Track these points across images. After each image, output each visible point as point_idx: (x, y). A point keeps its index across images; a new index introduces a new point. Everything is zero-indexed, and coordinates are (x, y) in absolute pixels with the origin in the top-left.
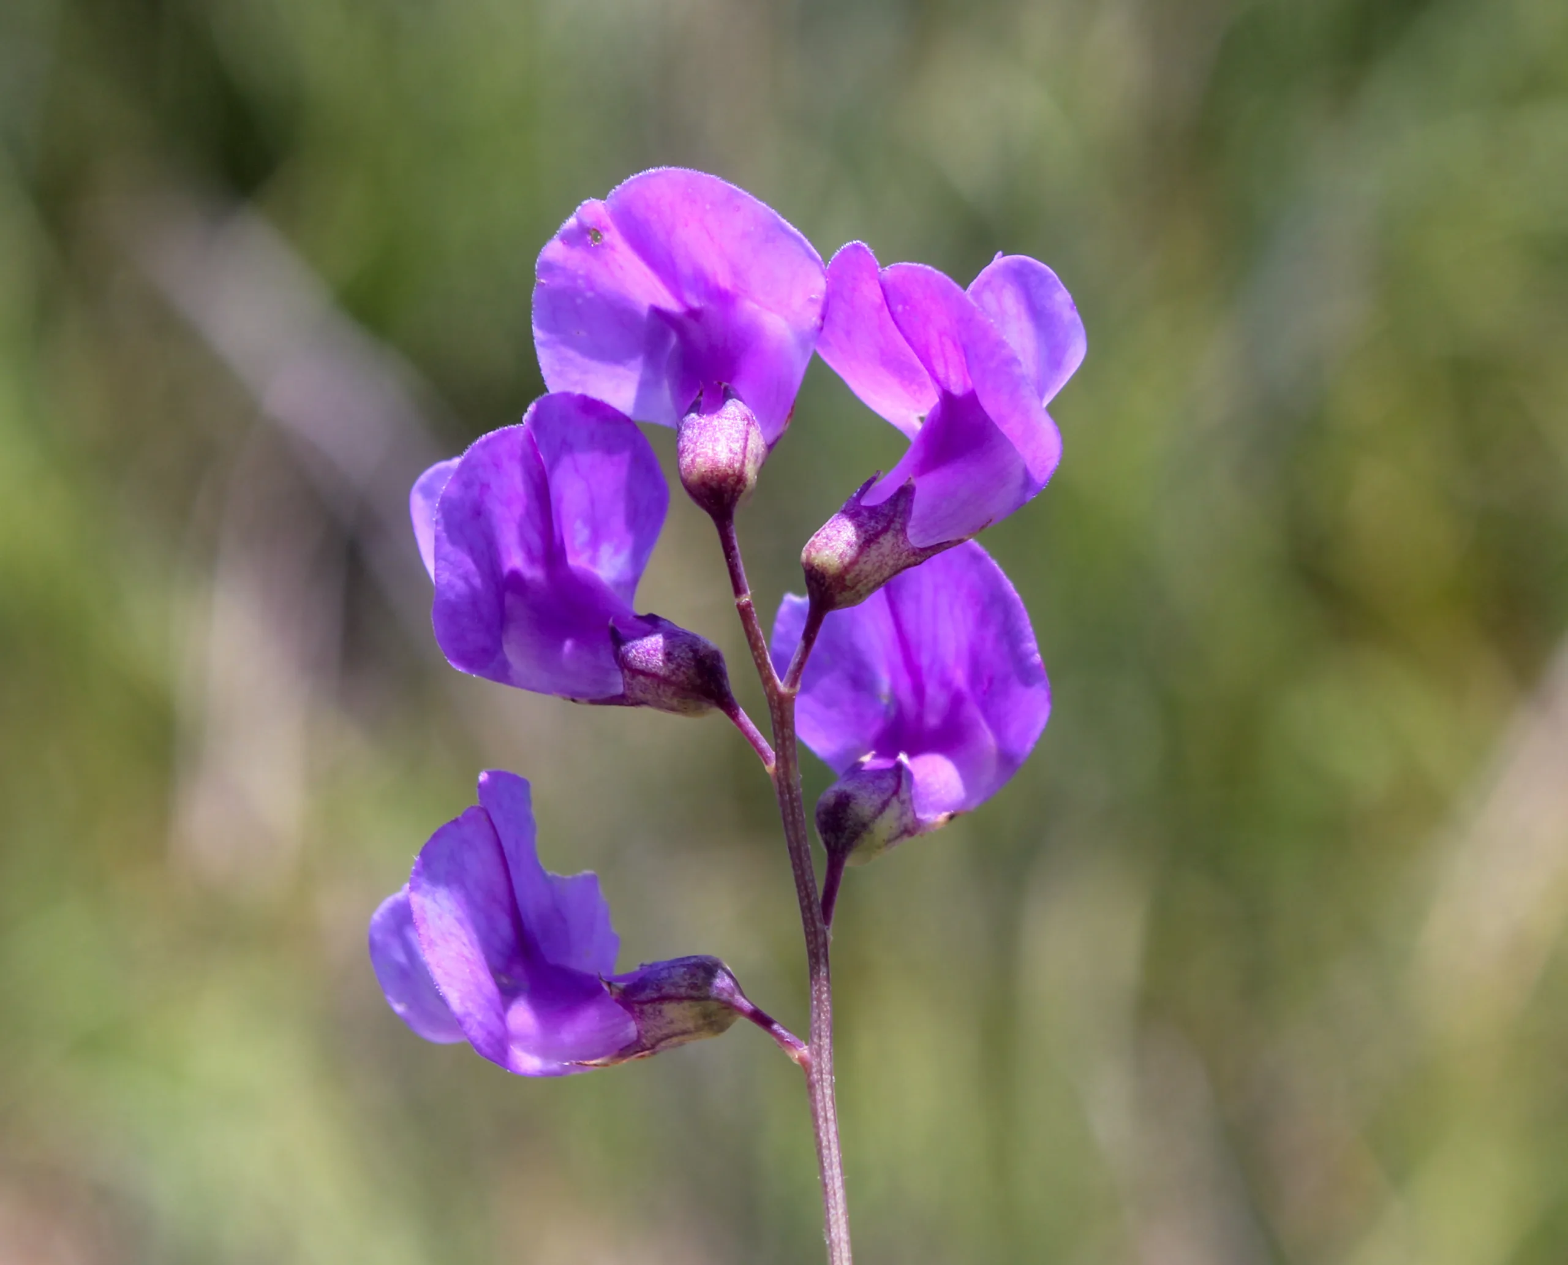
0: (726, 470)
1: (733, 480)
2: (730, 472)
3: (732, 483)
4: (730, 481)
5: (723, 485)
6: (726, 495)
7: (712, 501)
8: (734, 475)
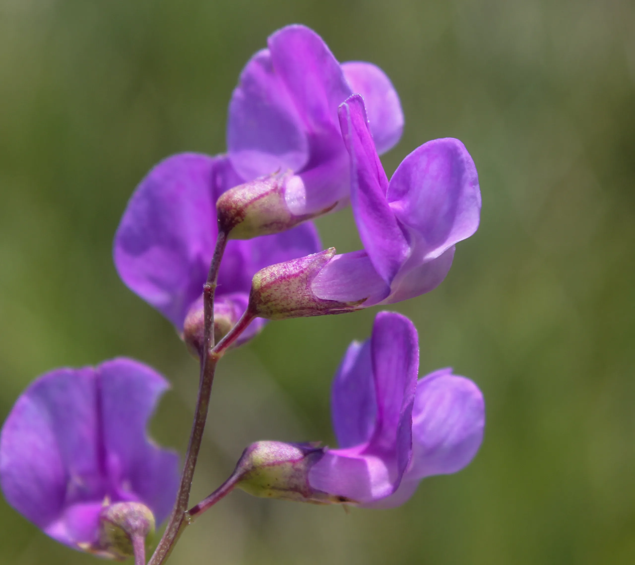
0: (231, 203)
1: (234, 212)
2: (234, 206)
3: (233, 213)
4: (233, 212)
5: (227, 212)
6: (227, 220)
7: (219, 220)
8: (235, 209)
